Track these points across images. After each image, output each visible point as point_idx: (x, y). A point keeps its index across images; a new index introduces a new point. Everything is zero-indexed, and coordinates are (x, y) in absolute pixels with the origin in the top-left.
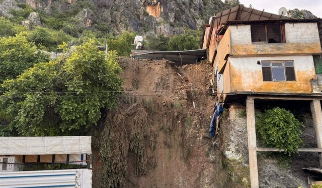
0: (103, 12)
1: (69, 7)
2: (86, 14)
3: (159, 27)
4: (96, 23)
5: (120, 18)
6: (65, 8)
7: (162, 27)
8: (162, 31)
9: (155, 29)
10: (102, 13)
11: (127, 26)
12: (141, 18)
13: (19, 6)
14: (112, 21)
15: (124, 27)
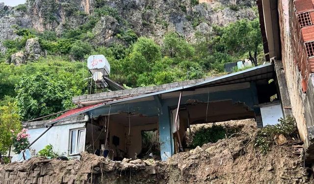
0: (131, 15)
1: (86, 19)
2: (104, 23)
3: (215, 16)
4: (119, 33)
5: (156, 17)
6: (81, 22)
7: (220, 14)
8: (221, 21)
9: (210, 20)
10: (130, 17)
11: (166, 25)
12: (188, 9)
13: (19, 34)
14: (144, 25)
15: (163, 28)
